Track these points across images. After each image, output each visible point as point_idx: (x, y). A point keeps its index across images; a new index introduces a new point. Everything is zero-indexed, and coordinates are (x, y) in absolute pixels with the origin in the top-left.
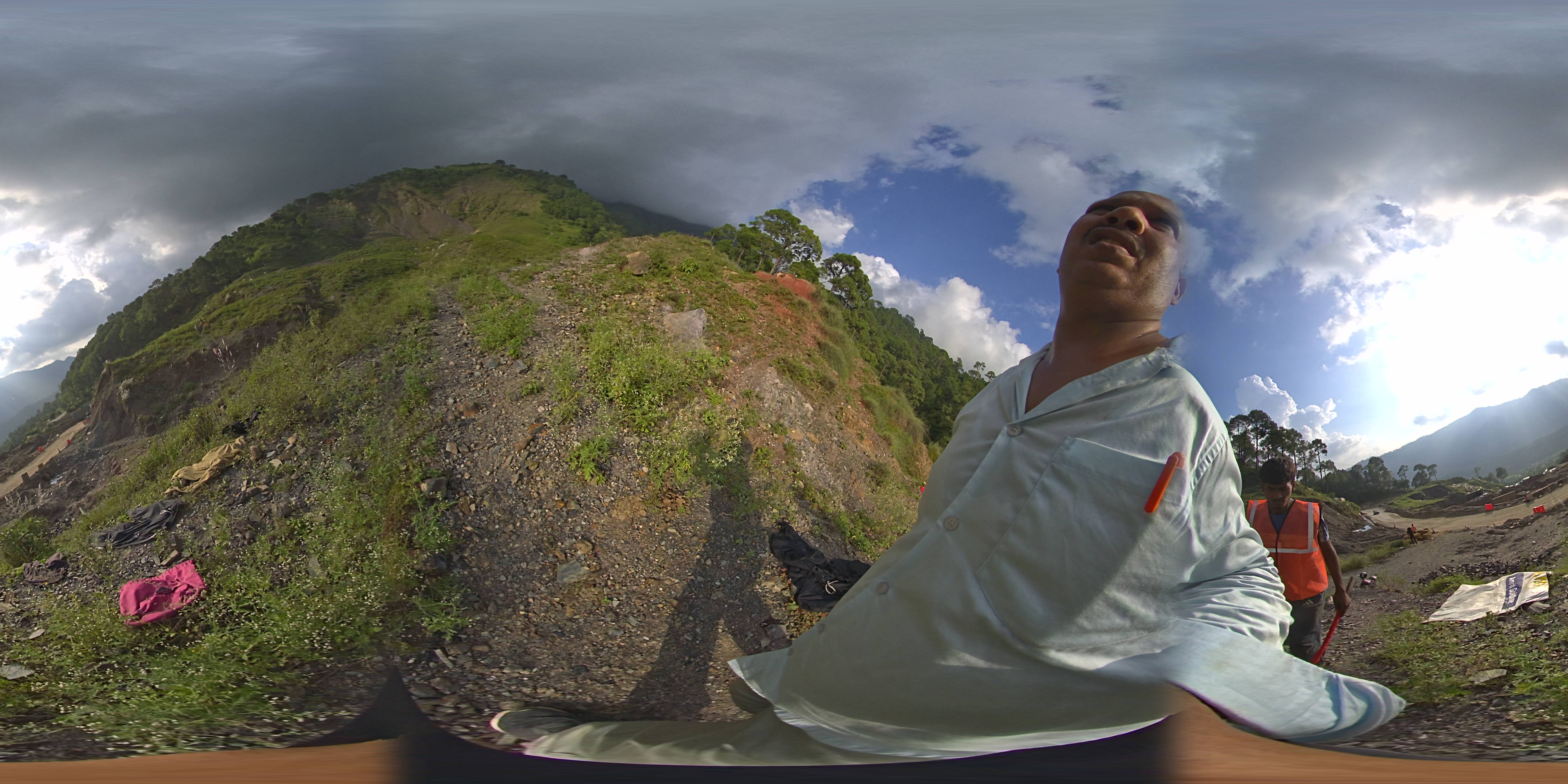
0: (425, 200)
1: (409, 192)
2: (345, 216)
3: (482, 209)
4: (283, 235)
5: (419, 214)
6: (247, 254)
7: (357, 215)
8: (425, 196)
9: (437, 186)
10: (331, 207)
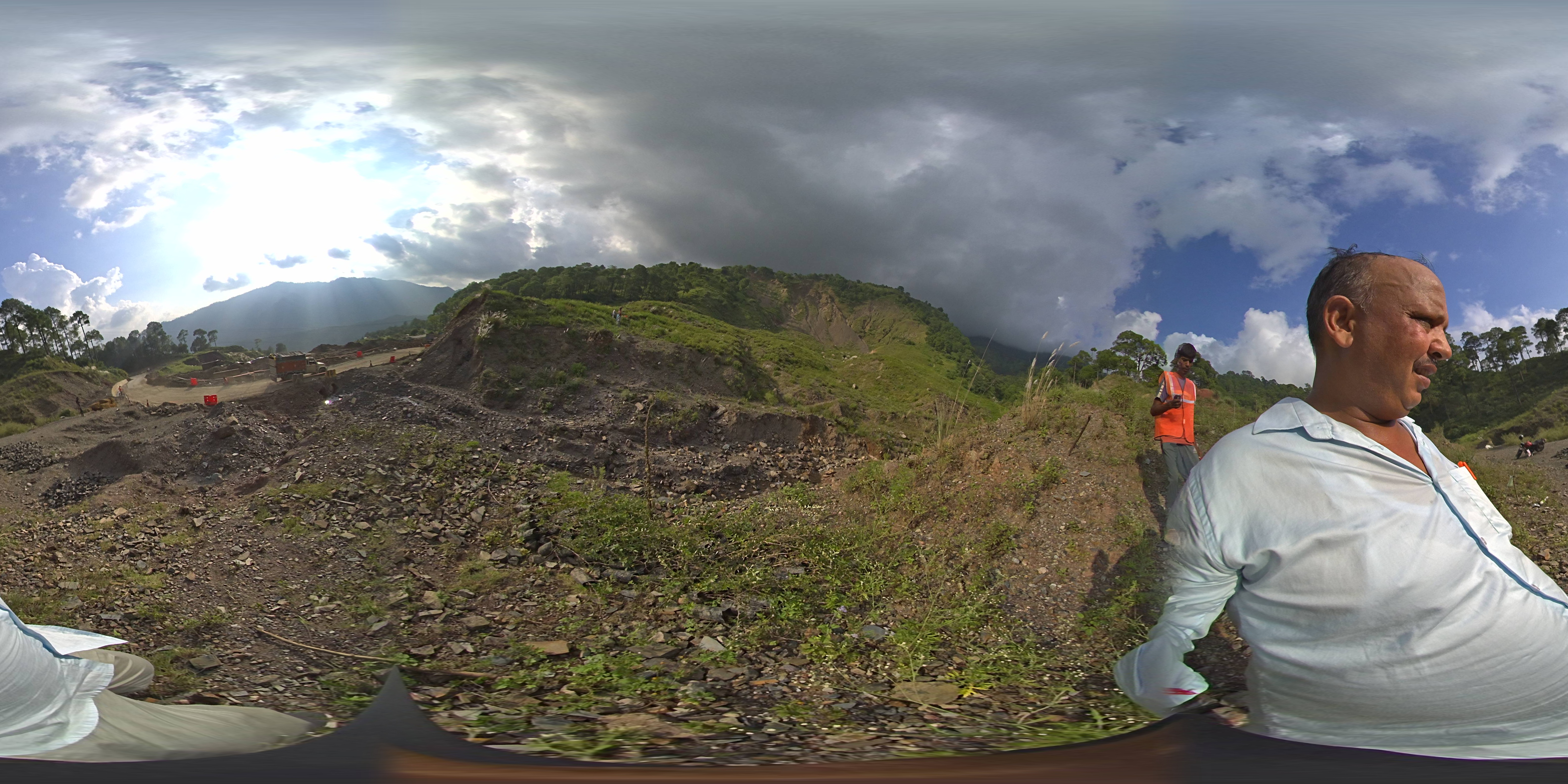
0: (839, 309)
1: (830, 297)
2: (776, 299)
3: (879, 331)
4: (722, 288)
5: (830, 321)
6: (683, 287)
7: (786, 302)
8: (841, 306)
9: (852, 299)
10: (770, 285)
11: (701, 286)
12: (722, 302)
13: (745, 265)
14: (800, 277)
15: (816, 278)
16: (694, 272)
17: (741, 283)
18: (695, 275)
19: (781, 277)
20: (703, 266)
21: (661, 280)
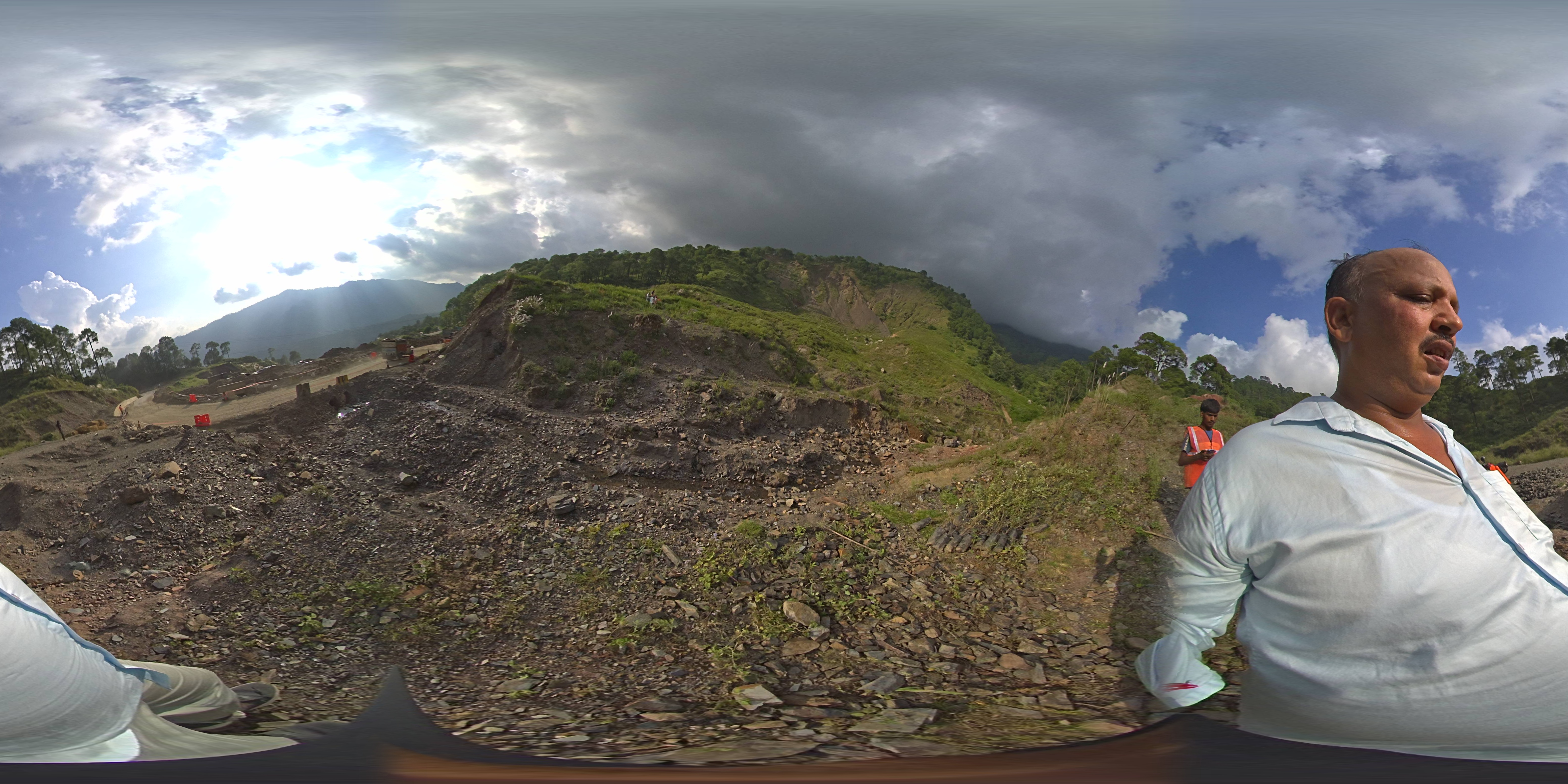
0: (860, 292)
1: (851, 279)
2: (796, 280)
3: (900, 314)
4: (741, 271)
5: (851, 303)
6: (702, 270)
7: (806, 284)
8: (862, 288)
9: (874, 282)
10: (789, 267)
11: (720, 268)
12: (742, 284)
13: (763, 247)
14: (821, 259)
15: (838, 260)
16: (713, 255)
17: (761, 265)
18: (713, 258)
19: (801, 259)
20: (721, 248)
21: (679, 263)
